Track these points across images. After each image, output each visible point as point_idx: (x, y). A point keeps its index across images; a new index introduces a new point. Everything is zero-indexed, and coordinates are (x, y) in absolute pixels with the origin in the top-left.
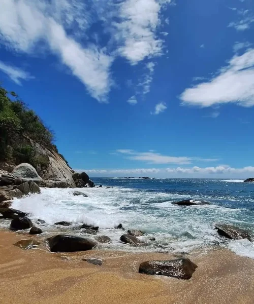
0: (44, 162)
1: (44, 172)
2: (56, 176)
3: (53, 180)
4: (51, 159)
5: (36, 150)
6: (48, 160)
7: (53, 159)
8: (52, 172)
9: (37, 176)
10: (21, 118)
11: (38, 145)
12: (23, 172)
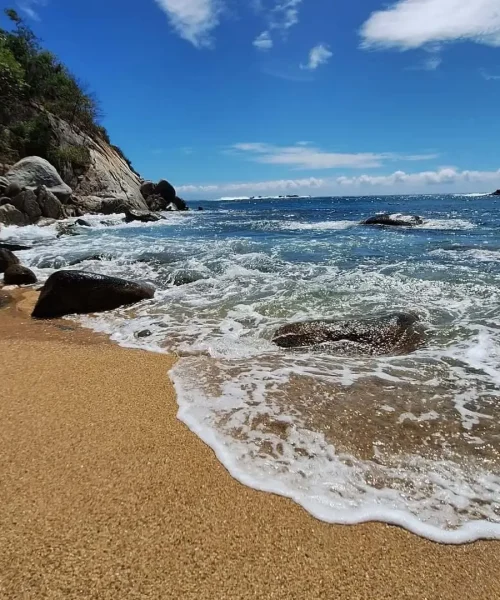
0: (80, 159)
1: (79, 181)
2: (105, 188)
3: (100, 196)
4: (93, 153)
5: (62, 135)
6: (89, 156)
7: (98, 154)
8: (98, 180)
9: (60, 184)
10: (26, 66)
11: (63, 124)
12: (29, 175)
